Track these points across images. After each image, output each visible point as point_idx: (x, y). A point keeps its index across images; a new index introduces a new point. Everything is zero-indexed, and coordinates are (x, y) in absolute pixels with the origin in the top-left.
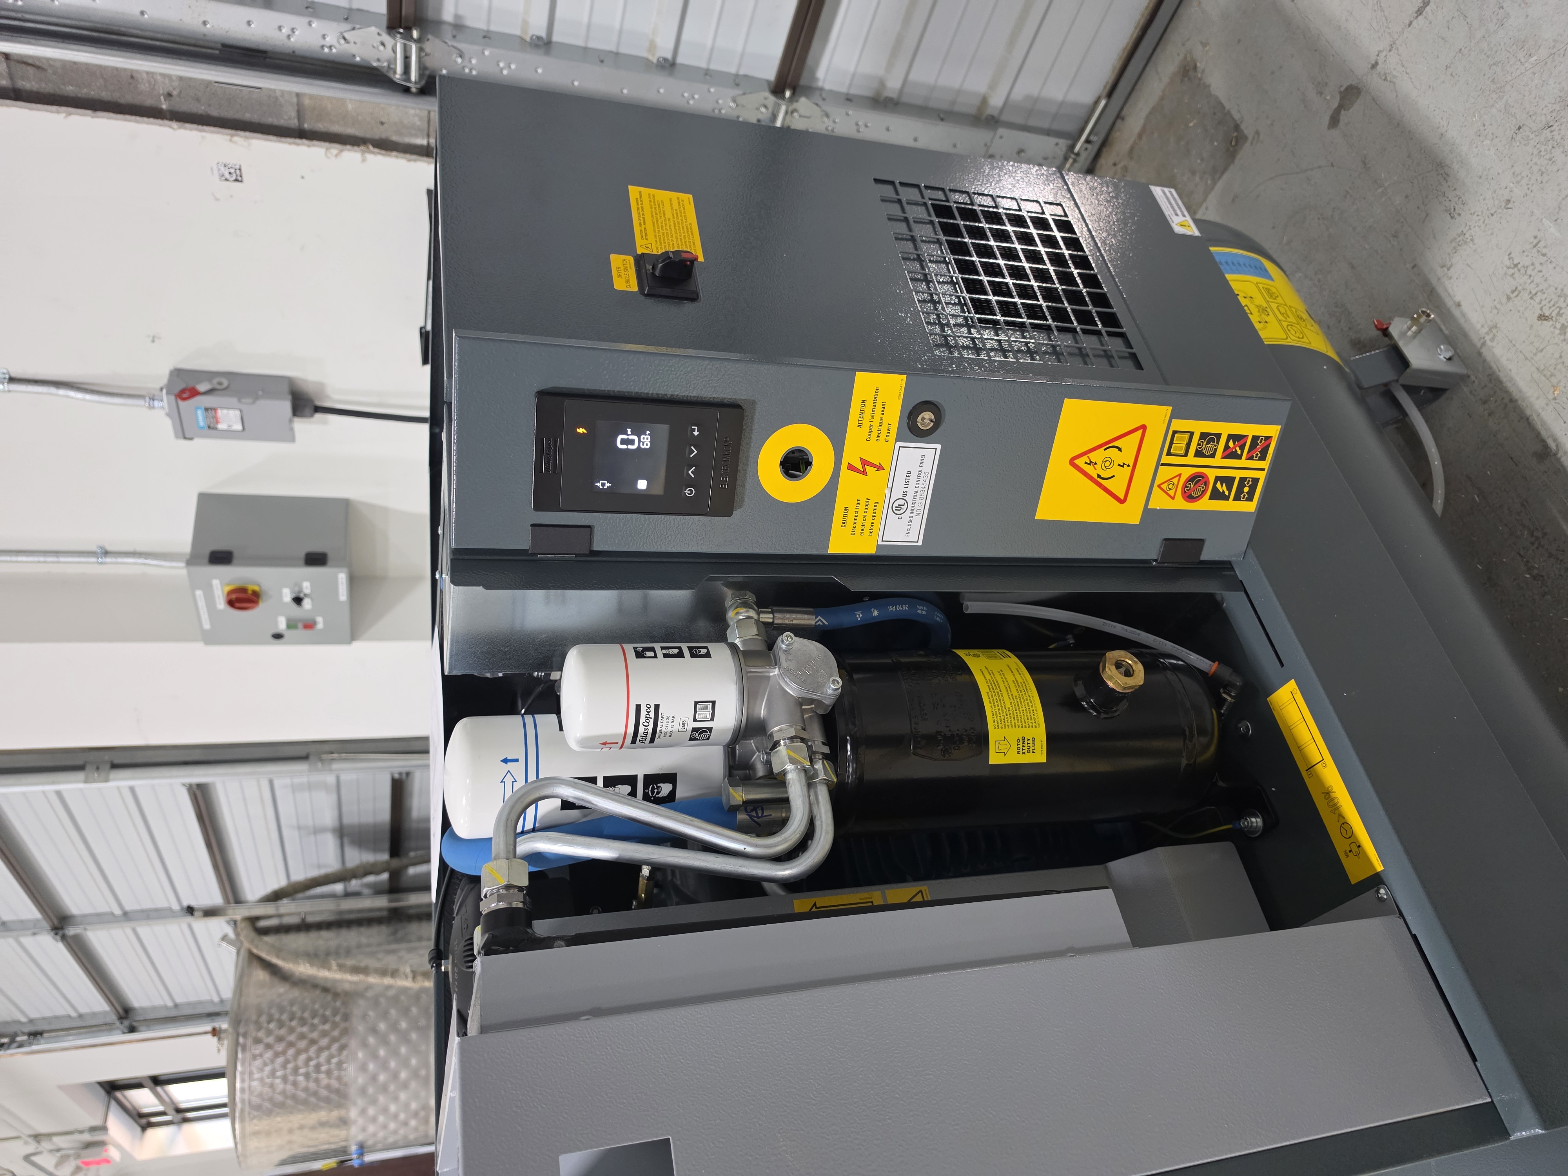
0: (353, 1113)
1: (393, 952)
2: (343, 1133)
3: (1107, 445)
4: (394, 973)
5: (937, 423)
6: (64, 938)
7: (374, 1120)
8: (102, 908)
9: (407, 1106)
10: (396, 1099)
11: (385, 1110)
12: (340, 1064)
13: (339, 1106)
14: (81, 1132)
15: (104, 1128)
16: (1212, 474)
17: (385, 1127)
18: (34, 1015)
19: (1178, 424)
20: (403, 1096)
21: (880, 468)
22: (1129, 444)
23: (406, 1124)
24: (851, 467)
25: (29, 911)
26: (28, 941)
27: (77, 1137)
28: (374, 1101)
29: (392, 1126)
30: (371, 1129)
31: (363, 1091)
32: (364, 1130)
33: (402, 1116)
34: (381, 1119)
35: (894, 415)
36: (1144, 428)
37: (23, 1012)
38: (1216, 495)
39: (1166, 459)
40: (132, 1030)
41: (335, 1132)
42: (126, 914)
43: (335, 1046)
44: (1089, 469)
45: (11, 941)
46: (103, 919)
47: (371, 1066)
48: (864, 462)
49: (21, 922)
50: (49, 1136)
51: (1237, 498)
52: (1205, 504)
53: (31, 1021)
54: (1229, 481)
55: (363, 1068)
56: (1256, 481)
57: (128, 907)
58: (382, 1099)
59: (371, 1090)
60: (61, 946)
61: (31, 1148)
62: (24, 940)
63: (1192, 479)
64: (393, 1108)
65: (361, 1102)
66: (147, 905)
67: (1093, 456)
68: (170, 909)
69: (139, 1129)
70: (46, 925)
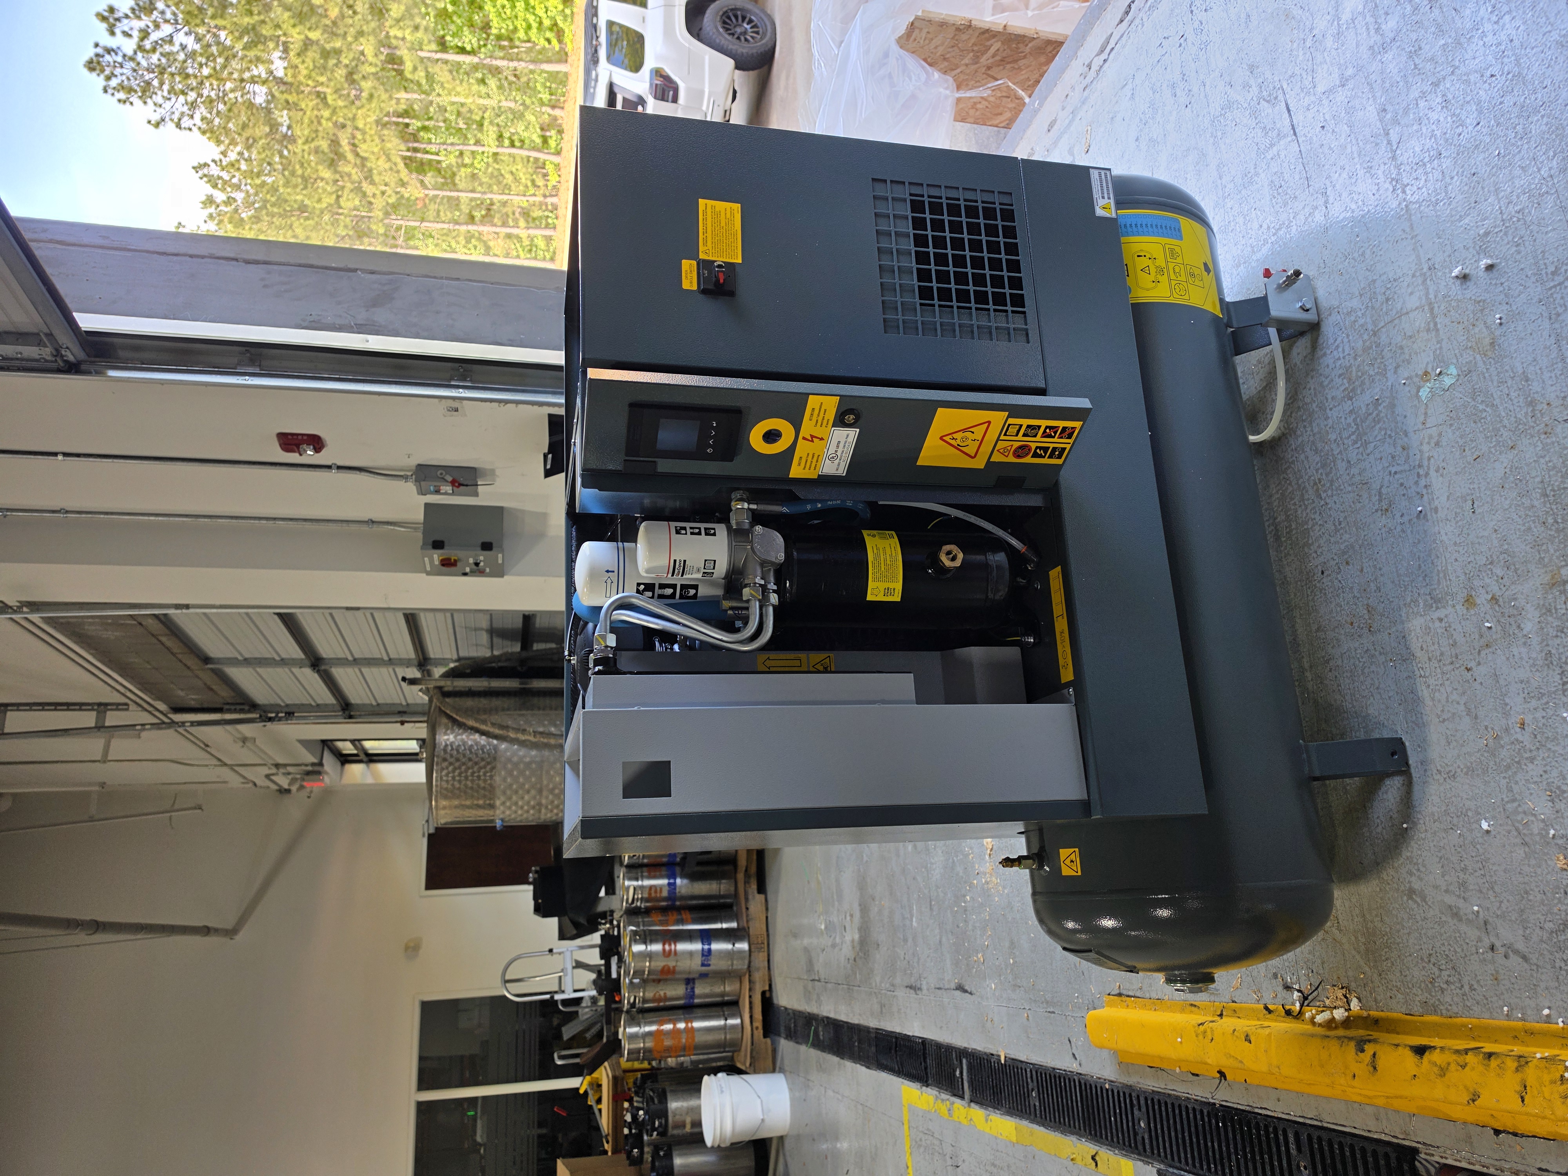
0: (498, 803)
1: (523, 715)
2: (491, 812)
3: (964, 430)
4: (524, 731)
5: (857, 420)
6: (318, 672)
7: (510, 808)
8: (341, 655)
9: (528, 803)
10: (523, 798)
11: (516, 804)
12: (491, 777)
13: (490, 799)
14: (306, 765)
15: (321, 764)
16: (1033, 446)
17: (516, 812)
18: (289, 702)
19: (1011, 421)
20: (526, 797)
21: (822, 439)
22: (979, 432)
23: (528, 812)
24: (804, 438)
25: (295, 652)
26: (296, 670)
27: (304, 768)
28: (510, 798)
29: (520, 812)
30: (508, 812)
31: (504, 793)
32: (503, 812)
33: (526, 808)
34: (514, 808)
35: (831, 415)
36: (989, 422)
37: (282, 700)
38: (1036, 455)
39: (1002, 437)
40: (351, 717)
41: (486, 812)
42: (355, 660)
43: (489, 767)
44: (953, 442)
45: (287, 670)
46: (342, 662)
47: (509, 780)
48: (812, 436)
49: (293, 659)
50: (285, 765)
51: (1050, 457)
52: (1028, 460)
53: (287, 705)
54: (1046, 449)
55: (504, 780)
56: (1064, 449)
57: (356, 656)
58: (514, 798)
59: (508, 792)
60: (316, 675)
61: (274, 771)
62: (294, 670)
63: (1020, 447)
64: (520, 803)
65: (503, 798)
66: (368, 655)
67: (955, 436)
68: (382, 659)
69: (339, 764)
70: (307, 662)
